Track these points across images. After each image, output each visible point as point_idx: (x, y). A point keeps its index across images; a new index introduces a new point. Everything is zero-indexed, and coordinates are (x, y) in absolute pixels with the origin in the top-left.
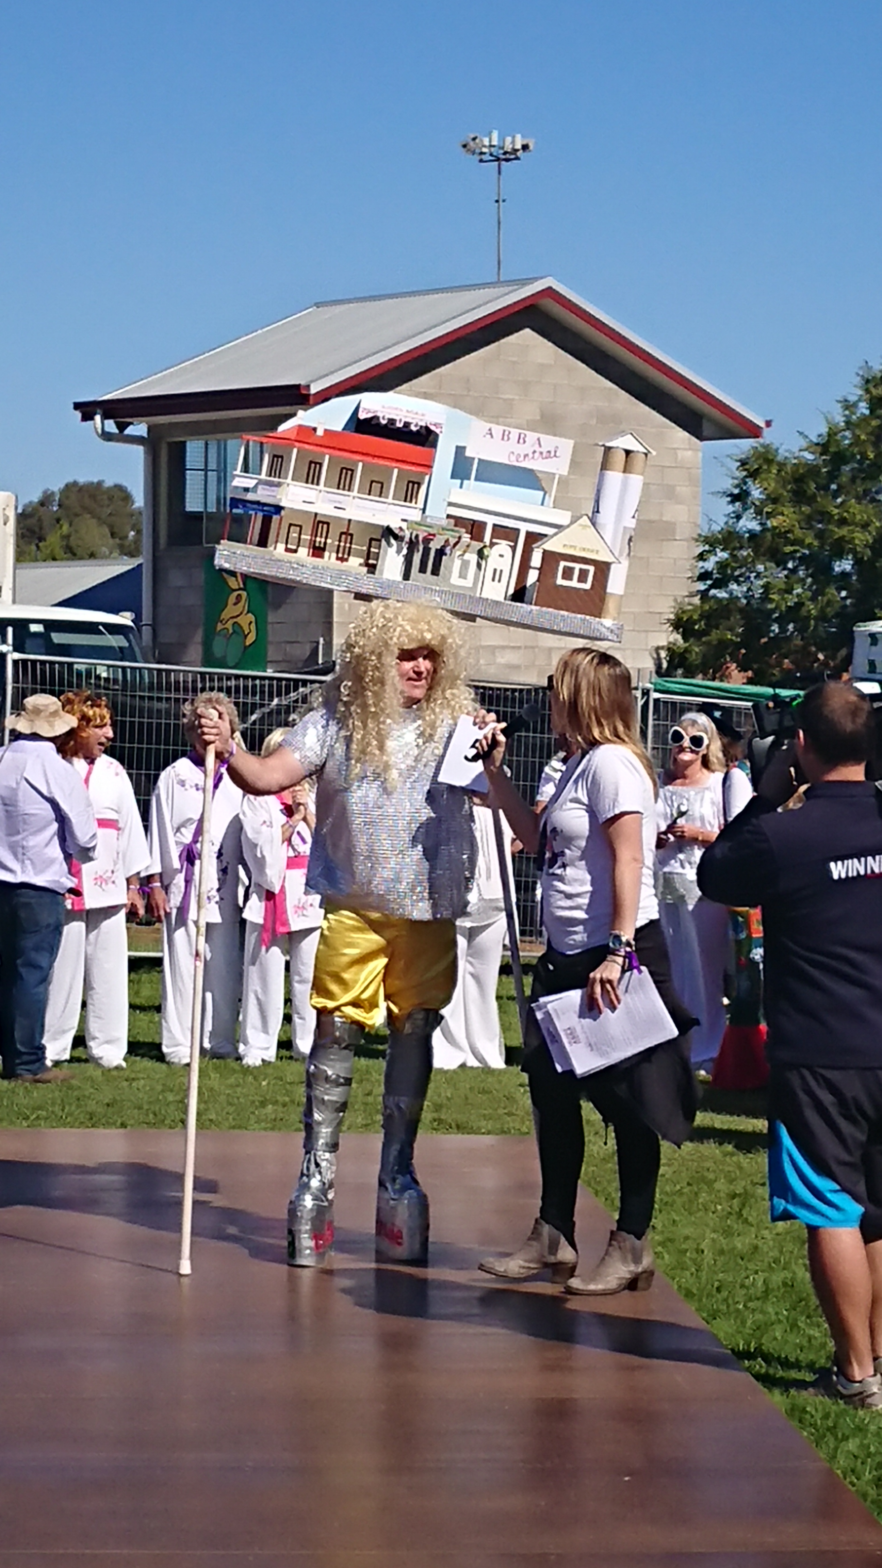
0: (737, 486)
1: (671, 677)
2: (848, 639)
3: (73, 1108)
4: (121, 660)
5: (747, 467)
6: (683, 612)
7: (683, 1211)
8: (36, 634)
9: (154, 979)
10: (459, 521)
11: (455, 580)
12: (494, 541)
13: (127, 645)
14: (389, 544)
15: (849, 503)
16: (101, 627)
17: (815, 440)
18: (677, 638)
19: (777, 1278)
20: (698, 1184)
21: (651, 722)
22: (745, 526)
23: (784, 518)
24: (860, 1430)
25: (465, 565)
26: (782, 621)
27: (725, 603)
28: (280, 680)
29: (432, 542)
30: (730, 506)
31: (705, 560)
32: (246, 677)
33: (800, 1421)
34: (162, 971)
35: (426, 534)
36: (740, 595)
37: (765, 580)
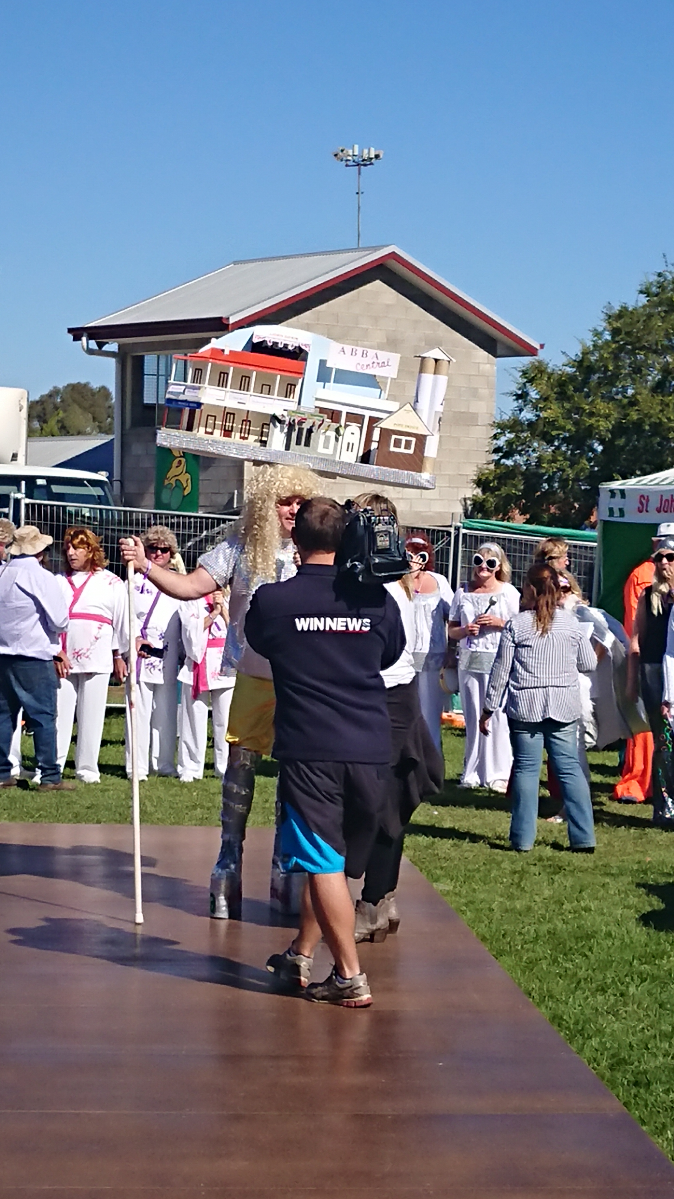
0: (519, 389)
1: (473, 518)
2: (595, 492)
3: (64, 810)
4: (99, 504)
5: (527, 375)
6: (483, 475)
7: (480, 883)
8: (41, 486)
9: (119, 722)
10: (322, 410)
11: (321, 449)
12: (347, 423)
13: (103, 494)
14: (275, 426)
15: (596, 402)
16: (85, 482)
17: (574, 358)
18: (478, 491)
19: (544, 928)
20: (490, 864)
21: (460, 549)
22: (525, 416)
23: (552, 411)
24: (600, 1032)
25: (327, 439)
26: (550, 480)
27: (511, 468)
28: (207, 518)
29: (304, 424)
30: (516, 402)
31: (497, 439)
32: (184, 517)
33: (559, 1026)
34: (125, 717)
35: (299, 419)
36: (522, 463)
37: (538, 453)
